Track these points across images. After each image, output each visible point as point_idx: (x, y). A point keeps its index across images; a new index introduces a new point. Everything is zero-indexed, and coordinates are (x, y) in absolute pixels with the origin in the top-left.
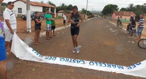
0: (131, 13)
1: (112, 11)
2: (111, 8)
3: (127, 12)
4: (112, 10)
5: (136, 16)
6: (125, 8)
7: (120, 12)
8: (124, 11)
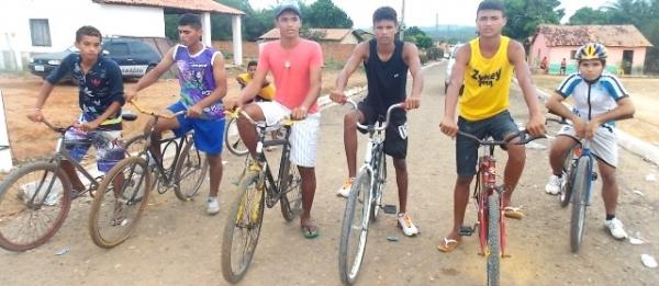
0: (627, 32)
1: (529, 25)
2: (525, 8)
3: (606, 27)
4: (531, 20)
5: (651, 45)
6: (595, 8)
7: (570, 28)
8: (589, 23)
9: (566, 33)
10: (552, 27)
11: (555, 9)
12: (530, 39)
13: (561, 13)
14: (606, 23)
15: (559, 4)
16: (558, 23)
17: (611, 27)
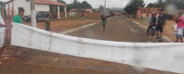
2: (135, 3)
4: (137, 6)
7: (146, 9)
8: (151, 7)
9: (145, 10)
10: (142, 8)
11: (143, 4)
12: (137, 11)
13: (144, 5)
14: (155, 7)
15: (144, 2)
16: (144, 7)
17: (156, 8)
